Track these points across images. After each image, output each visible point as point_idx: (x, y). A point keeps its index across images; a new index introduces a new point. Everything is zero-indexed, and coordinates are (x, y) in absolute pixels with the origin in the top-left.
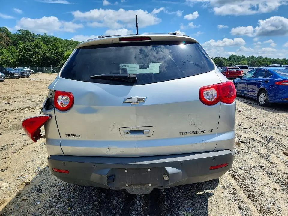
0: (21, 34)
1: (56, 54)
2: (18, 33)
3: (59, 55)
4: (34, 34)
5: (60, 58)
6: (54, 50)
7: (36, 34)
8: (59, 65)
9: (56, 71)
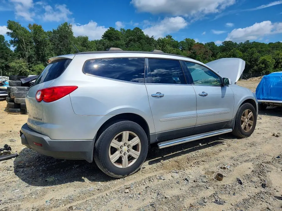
0: (224, 45)
1: (250, 60)
2: (222, 45)
3: (253, 61)
4: (236, 43)
5: (253, 63)
6: (248, 56)
7: (238, 43)
8: (251, 71)
9: (247, 77)
